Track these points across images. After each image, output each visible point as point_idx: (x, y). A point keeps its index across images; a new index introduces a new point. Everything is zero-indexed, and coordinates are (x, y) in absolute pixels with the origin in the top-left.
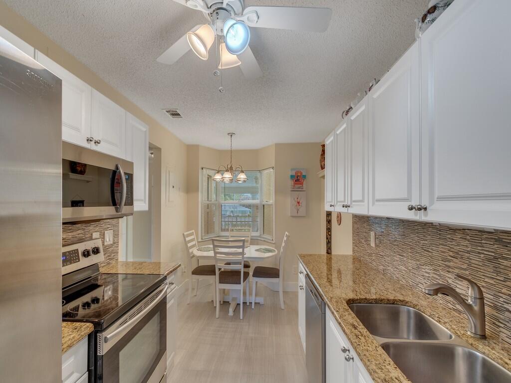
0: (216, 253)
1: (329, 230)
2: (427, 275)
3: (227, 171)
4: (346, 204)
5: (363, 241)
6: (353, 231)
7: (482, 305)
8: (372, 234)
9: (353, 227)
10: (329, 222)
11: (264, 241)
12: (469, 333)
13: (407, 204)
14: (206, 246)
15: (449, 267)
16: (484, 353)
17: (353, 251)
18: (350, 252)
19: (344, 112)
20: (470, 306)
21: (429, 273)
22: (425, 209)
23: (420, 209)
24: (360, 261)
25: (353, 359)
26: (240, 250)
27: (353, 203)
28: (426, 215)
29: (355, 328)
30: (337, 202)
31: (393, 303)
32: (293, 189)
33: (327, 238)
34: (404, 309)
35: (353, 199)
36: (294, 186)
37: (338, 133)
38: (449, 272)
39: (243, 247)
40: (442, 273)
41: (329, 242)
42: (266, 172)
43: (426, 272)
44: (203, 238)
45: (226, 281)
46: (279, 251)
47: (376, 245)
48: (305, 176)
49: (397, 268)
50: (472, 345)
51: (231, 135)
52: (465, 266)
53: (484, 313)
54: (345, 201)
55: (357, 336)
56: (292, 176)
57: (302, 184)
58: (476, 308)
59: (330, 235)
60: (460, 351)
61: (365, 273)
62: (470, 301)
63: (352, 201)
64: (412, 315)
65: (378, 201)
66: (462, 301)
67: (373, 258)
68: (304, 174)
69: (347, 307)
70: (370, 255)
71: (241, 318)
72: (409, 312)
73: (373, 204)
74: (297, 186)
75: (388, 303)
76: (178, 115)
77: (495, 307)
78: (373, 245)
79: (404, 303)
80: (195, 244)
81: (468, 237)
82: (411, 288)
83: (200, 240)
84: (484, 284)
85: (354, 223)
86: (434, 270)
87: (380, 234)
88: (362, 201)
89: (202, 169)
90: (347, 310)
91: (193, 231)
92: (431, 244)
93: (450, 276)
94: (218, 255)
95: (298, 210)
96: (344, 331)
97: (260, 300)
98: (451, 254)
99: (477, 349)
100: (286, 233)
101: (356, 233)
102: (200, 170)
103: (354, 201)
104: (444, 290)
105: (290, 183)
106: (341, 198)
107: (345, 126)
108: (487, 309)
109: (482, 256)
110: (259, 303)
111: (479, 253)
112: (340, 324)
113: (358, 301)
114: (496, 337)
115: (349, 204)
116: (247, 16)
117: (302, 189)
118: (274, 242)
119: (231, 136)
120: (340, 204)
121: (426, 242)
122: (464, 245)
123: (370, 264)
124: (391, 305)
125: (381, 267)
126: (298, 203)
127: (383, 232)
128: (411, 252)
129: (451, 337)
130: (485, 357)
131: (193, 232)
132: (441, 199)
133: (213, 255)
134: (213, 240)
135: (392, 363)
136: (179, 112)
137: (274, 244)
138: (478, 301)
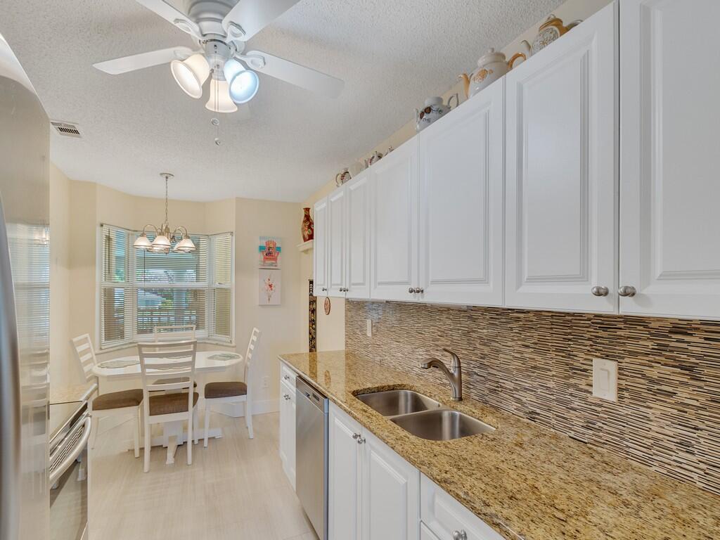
0: (144, 367)
1: (313, 322)
2: (421, 357)
3: (161, 234)
4: (343, 287)
5: (358, 331)
6: (346, 321)
7: (460, 373)
8: (369, 322)
9: (346, 316)
10: (313, 311)
11: (217, 344)
12: (451, 398)
13: (407, 288)
14: (114, 360)
15: (437, 345)
16: (461, 411)
17: (346, 344)
18: (342, 347)
19: (338, 175)
20: (452, 374)
21: (422, 355)
22: (422, 291)
23: (418, 292)
24: (354, 356)
25: (365, 440)
26: (189, 359)
27: (352, 286)
28: (423, 297)
29: (366, 412)
30: (331, 285)
31: (393, 389)
32: (264, 266)
33: (310, 334)
34: (402, 392)
35: (352, 282)
36: (264, 262)
37: (332, 200)
38: (437, 350)
39: (193, 353)
40: (432, 353)
41: (313, 339)
42: (218, 238)
43: (420, 355)
44: (103, 347)
45: (162, 410)
46: (244, 356)
47: (373, 335)
48: (280, 248)
49: (394, 356)
50: (453, 407)
51: (167, 176)
52: (448, 344)
53: (461, 380)
54: (341, 285)
55: (369, 417)
56: (261, 248)
57: (275, 259)
58: (456, 374)
59: (315, 329)
60: (446, 415)
61: (364, 367)
62: (452, 371)
63: (351, 284)
64: (409, 398)
65: (379, 284)
66: (447, 371)
67: (370, 349)
68: (278, 245)
69: (354, 398)
70: (366, 346)
71: (190, 462)
72: (406, 395)
73: (375, 287)
74: (268, 262)
75: (389, 390)
76: (76, 132)
77: (469, 374)
78: (369, 334)
79: (402, 387)
80: (92, 358)
81: (451, 317)
82: (407, 373)
83: (98, 351)
84: (461, 356)
85: (347, 310)
86: (427, 351)
87: (377, 321)
88: (363, 284)
89: (102, 225)
90: (354, 400)
91: (87, 335)
92: (424, 326)
93: (438, 354)
94: (147, 370)
95: (270, 296)
96: (355, 418)
97: (217, 433)
98: (439, 333)
99: (457, 410)
100: (255, 329)
101: (349, 322)
102: (98, 228)
103: (354, 284)
104: (434, 364)
105: (259, 257)
106: (336, 280)
107: (341, 194)
108: (463, 376)
109: (460, 331)
110: (214, 438)
111: (459, 330)
112: (349, 413)
113: (362, 392)
114: (468, 397)
115: (347, 287)
116: (251, 59)
117: (276, 266)
118: (233, 344)
119: (167, 178)
120: (336, 287)
121: (420, 325)
122: (449, 323)
123: (366, 357)
124: (392, 391)
125: (378, 358)
126: (270, 286)
127: (380, 318)
128: (407, 337)
129: (439, 406)
130: (462, 414)
131: (86, 338)
132: (434, 282)
133: (140, 371)
134: (140, 346)
135: (400, 428)
136: (78, 128)
137: (233, 347)
138: (457, 369)
